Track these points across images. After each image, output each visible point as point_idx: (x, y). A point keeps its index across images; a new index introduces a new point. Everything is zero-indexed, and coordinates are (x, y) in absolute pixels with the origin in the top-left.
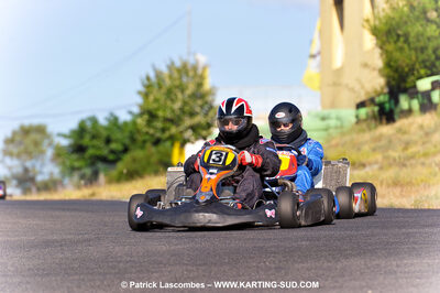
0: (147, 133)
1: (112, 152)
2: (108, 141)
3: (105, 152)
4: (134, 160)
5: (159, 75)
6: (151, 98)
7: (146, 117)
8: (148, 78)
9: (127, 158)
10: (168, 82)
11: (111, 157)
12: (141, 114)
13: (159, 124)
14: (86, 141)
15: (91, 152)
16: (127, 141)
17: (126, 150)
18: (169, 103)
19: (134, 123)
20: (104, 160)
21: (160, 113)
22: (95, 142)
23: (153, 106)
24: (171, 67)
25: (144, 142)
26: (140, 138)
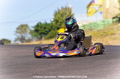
0: (56, 26)
1: (46, 31)
2: (45, 28)
3: (44, 31)
4: (52, 33)
5: (59, 10)
6: (57, 16)
7: (55, 22)
8: (56, 11)
9: (50, 33)
10: (62, 12)
11: (46, 33)
12: (54, 21)
13: (59, 24)
14: (39, 29)
15: (40, 31)
16: (50, 29)
17: (50, 31)
18: (62, 18)
19: (52, 23)
20: (44, 33)
21: (59, 21)
22: (41, 29)
23: (57, 19)
24: (62, 8)
25: (55, 28)
26: (53, 27)
